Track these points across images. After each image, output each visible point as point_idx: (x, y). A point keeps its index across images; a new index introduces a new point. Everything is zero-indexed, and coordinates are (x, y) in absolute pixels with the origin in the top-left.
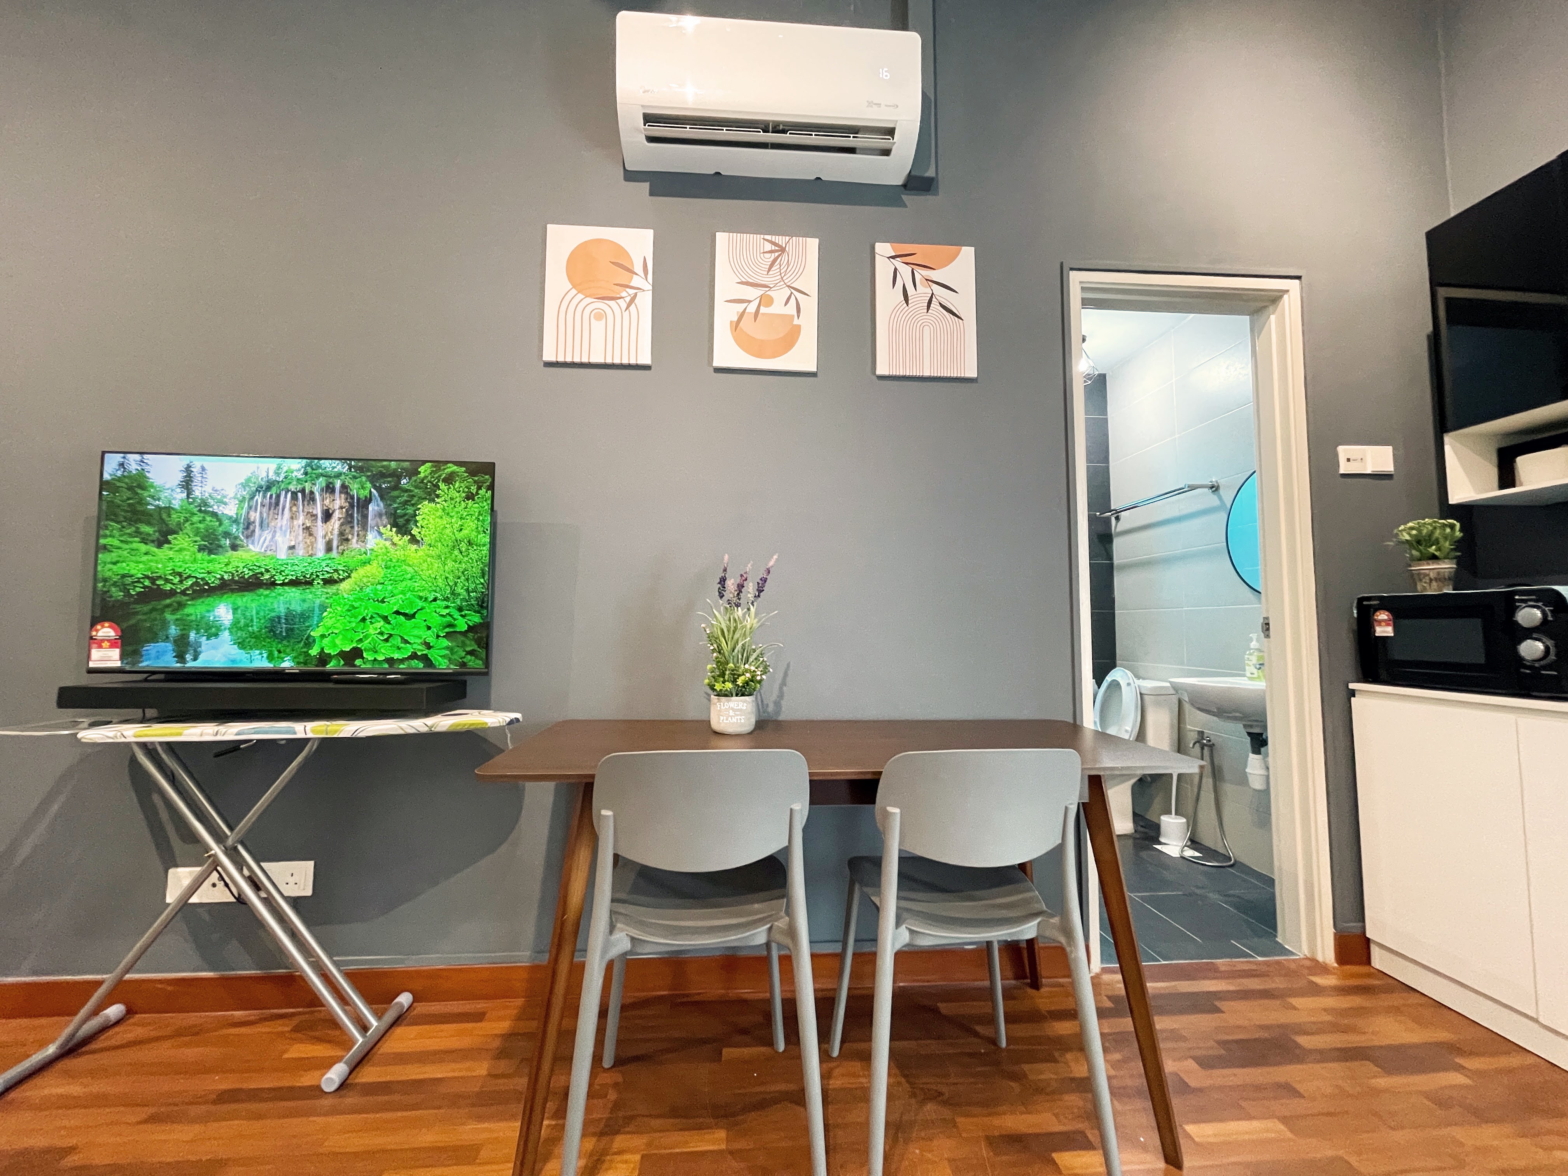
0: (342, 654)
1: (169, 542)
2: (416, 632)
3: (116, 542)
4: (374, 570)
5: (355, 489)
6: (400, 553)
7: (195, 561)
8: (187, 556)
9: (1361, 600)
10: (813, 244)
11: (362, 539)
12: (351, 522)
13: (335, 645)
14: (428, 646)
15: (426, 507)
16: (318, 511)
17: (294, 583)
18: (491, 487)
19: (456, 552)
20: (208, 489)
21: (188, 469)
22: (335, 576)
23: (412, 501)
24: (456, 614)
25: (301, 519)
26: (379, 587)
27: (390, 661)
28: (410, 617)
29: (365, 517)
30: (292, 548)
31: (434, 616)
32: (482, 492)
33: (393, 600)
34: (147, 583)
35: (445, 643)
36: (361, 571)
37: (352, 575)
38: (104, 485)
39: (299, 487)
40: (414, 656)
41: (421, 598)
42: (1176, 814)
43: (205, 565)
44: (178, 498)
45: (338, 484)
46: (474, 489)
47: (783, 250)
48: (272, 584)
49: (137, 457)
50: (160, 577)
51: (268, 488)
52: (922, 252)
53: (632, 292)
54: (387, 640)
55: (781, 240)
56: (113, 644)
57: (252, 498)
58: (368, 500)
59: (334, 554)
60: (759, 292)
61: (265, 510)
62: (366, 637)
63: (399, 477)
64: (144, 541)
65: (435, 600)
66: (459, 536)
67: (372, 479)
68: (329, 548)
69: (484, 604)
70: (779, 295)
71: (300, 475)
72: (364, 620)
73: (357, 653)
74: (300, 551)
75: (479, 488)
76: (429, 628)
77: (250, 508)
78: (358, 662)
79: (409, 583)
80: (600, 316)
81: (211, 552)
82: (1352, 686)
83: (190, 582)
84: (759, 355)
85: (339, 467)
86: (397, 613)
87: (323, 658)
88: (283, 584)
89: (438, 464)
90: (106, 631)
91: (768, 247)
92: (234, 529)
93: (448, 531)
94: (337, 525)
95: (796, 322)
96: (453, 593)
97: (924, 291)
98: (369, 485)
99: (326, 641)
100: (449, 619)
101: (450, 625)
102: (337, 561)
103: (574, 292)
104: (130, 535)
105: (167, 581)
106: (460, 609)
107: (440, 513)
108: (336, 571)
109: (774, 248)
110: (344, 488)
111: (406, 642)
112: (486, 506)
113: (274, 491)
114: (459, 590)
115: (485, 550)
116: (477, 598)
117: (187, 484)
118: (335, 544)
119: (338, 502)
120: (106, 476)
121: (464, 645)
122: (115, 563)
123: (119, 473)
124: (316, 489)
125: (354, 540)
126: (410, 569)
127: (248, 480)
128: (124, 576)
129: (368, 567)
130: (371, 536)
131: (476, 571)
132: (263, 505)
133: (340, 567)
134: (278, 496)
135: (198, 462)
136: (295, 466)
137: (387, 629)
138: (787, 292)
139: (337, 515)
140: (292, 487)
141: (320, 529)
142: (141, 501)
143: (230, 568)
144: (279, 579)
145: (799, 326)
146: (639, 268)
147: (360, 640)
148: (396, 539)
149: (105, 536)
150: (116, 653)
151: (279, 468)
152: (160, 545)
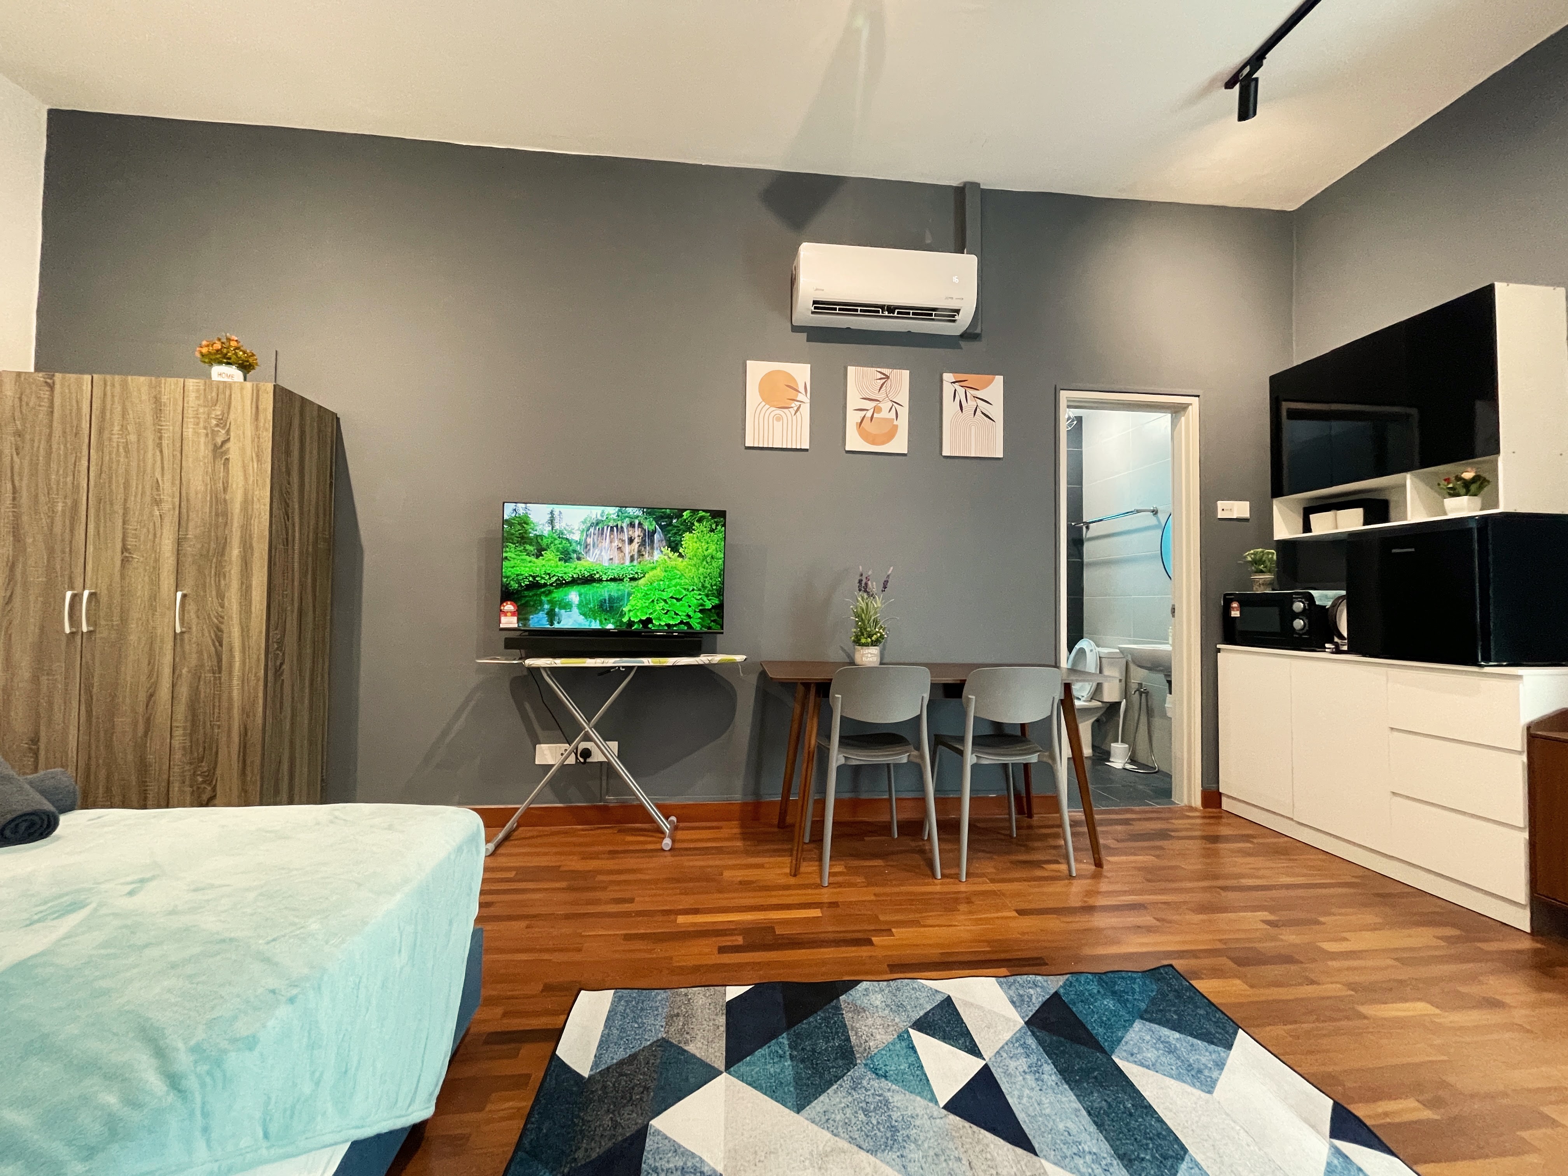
0: (641, 621)
1: (542, 555)
2: (683, 609)
3: (513, 556)
4: (658, 572)
5: (646, 525)
6: (673, 563)
7: (557, 566)
8: (552, 563)
9: (1225, 595)
10: (906, 373)
11: (651, 554)
12: (645, 545)
13: (637, 616)
14: (689, 616)
15: (687, 535)
16: (626, 539)
17: (613, 580)
18: (724, 525)
19: (705, 563)
20: (563, 524)
21: (552, 513)
22: (636, 576)
23: (679, 533)
24: (705, 599)
25: (616, 543)
26: (661, 583)
27: (668, 625)
28: (678, 600)
29: (652, 542)
30: (611, 559)
31: (694, 599)
32: (719, 527)
33: (669, 590)
34: (531, 579)
35: (700, 615)
36: (651, 573)
37: (647, 575)
38: (504, 522)
39: (615, 524)
40: (682, 622)
41: (685, 589)
42: (1122, 742)
43: (563, 569)
44: (546, 530)
45: (637, 522)
46: (714, 526)
47: (888, 377)
48: (600, 580)
49: (523, 505)
50: (538, 576)
51: (597, 524)
52: (972, 379)
53: (798, 403)
54: (666, 613)
55: (886, 371)
56: (513, 614)
57: (588, 530)
58: (654, 532)
59: (635, 563)
60: (874, 404)
61: (596, 537)
62: (655, 611)
63: (672, 518)
64: (528, 554)
65: (693, 590)
66: (706, 553)
67: (657, 520)
68: (632, 559)
69: (720, 593)
70: (885, 406)
71: (615, 517)
72: (653, 601)
73: (649, 620)
74: (616, 561)
75: (717, 525)
76: (690, 606)
77: (587, 535)
78: (650, 626)
79: (678, 580)
80: (778, 419)
81: (566, 561)
82: (1219, 646)
83: (554, 579)
84: (873, 443)
85: (638, 512)
86: (672, 597)
87: (631, 623)
88: (607, 580)
89: (694, 511)
90: (509, 607)
91: (880, 376)
92: (578, 548)
93: (700, 550)
94: (637, 546)
95: (895, 423)
96: (703, 586)
97: (972, 403)
98: (654, 523)
99: (631, 614)
100: (701, 601)
101: (702, 605)
102: (637, 567)
103: (763, 403)
104: (521, 551)
105: (542, 578)
106: (707, 596)
107: (695, 540)
108: (637, 573)
109: (883, 376)
110: (640, 524)
111: (676, 614)
112: (721, 535)
113: (600, 526)
114: (707, 585)
115: (721, 562)
116: (717, 590)
117: (552, 521)
118: (636, 556)
119: (637, 532)
120: (506, 517)
121: (710, 617)
122: (513, 567)
123: (513, 515)
124: (624, 525)
125: (647, 555)
126: (678, 572)
127: (585, 520)
128: (518, 575)
129: (655, 571)
130: (656, 552)
131: (716, 573)
132: (594, 534)
133: (639, 571)
134: (603, 529)
135: (557, 508)
136: (612, 511)
137: (667, 607)
138: (890, 404)
139: (636, 540)
140: (611, 524)
141: (627, 548)
142: (526, 532)
143: (577, 571)
144: (604, 578)
145: (897, 426)
146: (802, 389)
147: (651, 613)
148: (671, 554)
149: (506, 552)
150: (515, 619)
151: (603, 512)
152: (537, 557)
